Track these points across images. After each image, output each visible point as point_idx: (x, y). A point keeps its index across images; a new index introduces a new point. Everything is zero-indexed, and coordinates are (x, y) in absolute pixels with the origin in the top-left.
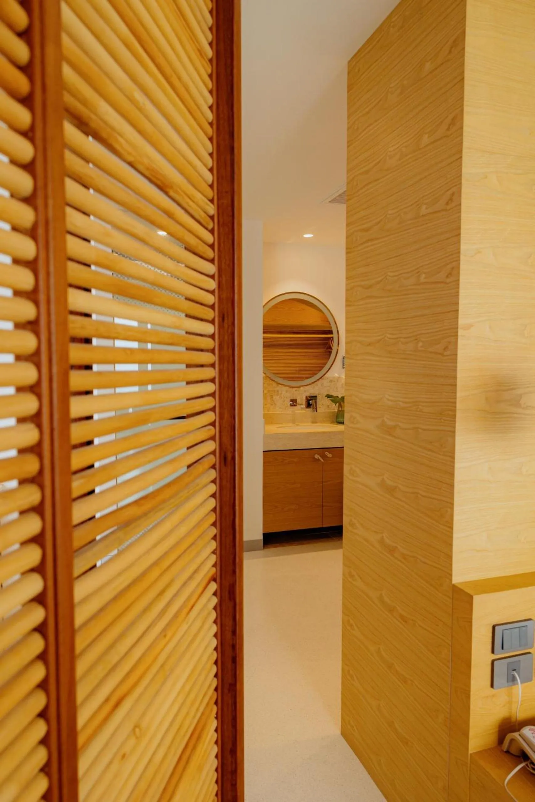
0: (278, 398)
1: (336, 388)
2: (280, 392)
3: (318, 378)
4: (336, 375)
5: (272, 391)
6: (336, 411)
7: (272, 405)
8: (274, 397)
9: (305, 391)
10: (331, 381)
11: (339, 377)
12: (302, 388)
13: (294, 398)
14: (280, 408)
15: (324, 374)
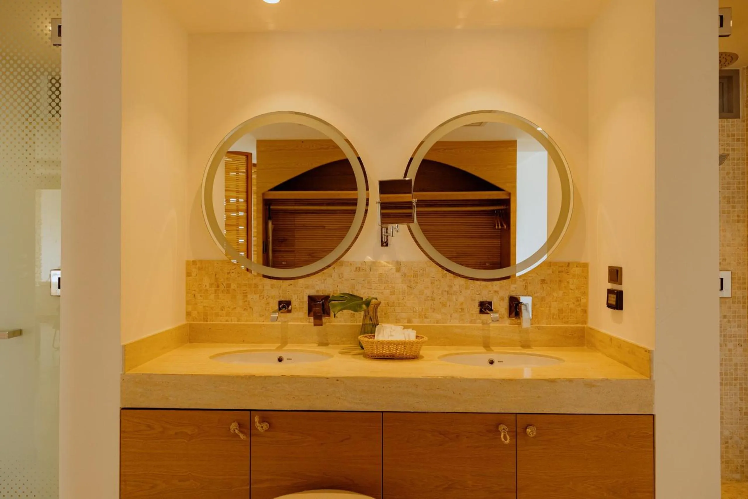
0: (256, 297)
1: (368, 282)
2: (260, 287)
3: (329, 263)
4: (369, 259)
5: (245, 285)
6: (361, 324)
7: (245, 310)
8: (250, 297)
9: (307, 287)
10: (358, 269)
11: (373, 263)
12: (301, 281)
13: (287, 299)
14: (261, 316)
15: (340, 254)
